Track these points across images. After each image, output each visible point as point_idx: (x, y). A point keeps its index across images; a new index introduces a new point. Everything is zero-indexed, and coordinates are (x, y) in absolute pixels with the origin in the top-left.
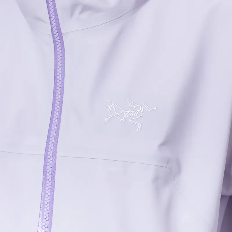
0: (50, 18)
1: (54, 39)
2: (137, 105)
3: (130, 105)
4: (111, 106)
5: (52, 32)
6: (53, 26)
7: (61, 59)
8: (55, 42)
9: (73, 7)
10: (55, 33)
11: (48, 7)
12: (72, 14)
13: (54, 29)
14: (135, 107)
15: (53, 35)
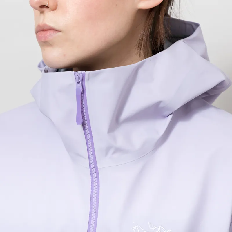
0: (89, 156)
1: (91, 171)
2: (156, 227)
3: (150, 227)
4: (135, 227)
5: (90, 166)
6: (91, 159)
7: (96, 187)
8: (91, 174)
9: (108, 149)
10: (92, 167)
11: (87, 145)
12: (106, 154)
13: (92, 165)
14: (154, 229)
15: (90, 168)
